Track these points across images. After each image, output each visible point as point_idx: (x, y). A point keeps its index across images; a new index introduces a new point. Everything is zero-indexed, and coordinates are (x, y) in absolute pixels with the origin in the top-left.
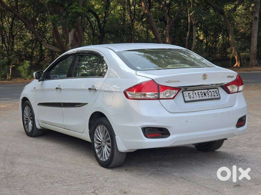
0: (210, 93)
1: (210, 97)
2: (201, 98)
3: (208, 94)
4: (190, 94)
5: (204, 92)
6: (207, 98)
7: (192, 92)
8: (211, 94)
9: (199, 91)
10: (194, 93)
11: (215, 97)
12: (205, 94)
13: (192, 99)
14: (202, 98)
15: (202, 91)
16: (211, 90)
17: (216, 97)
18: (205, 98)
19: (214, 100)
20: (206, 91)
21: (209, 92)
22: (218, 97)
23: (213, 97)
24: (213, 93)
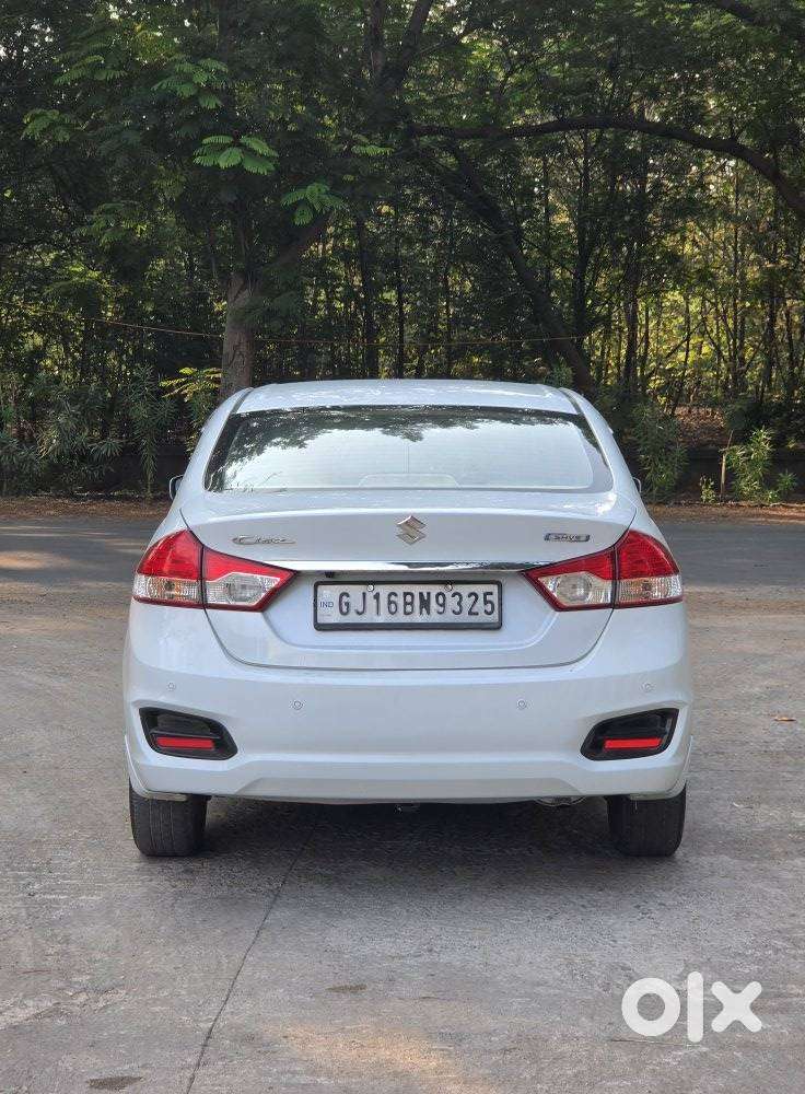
0: (452, 603)
1: (449, 618)
2: (401, 618)
3: (443, 605)
5: (421, 594)
6: (434, 618)
7: (362, 588)
8: (459, 603)
9: (400, 589)
10: (370, 597)
11: (473, 619)
12: (425, 604)
13: (352, 618)
14: (407, 619)
16: (465, 590)
17: (482, 618)
18: (417, 618)
19: (465, 629)
20: (435, 589)
21: (448, 595)
22: (494, 618)
23: (465, 618)
24: (467, 602)
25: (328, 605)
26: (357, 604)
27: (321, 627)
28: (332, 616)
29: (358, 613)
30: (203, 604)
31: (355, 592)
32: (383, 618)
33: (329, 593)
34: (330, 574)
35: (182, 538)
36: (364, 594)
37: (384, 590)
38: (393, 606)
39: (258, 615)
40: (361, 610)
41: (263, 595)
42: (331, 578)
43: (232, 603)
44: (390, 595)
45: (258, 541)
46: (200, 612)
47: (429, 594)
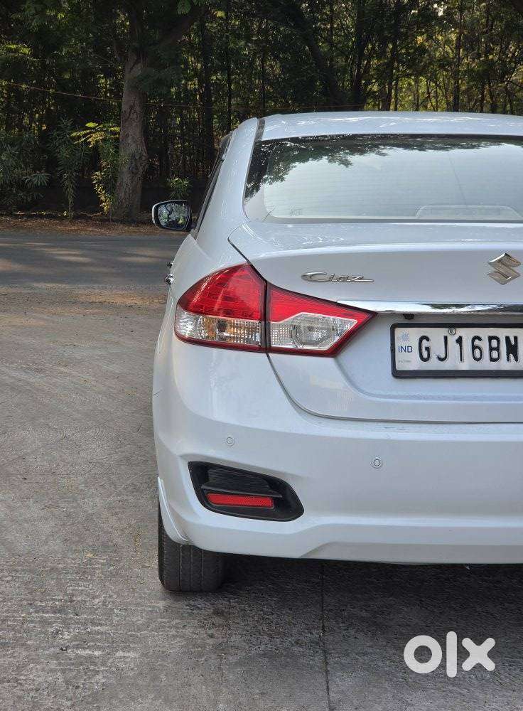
2: (486, 364)
4: (428, 339)
5: (507, 339)
7: (443, 332)
9: (485, 333)
10: (452, 340)
13: (434, 365)
15: (502, 333)
25: (407, 349)
26: (437, 349)
27: (398, 374)
28: (411, 361)
29: (440, 359)
30: (266, 348)
31: (437, 335)
32: (468, 364)
33: (408, 337)
34: (409, 316)
35: (239, 273)
36: (446, 338)
37: (467, 334)
38: (477, 351)
39: (329, 361)
40: (443, 356)
41: (337, 338)
42: (410, 320)
43: (300, 347)
44: (474, 339)
45: (331, 279)
46: (263, 356)
47: (516, 338)
